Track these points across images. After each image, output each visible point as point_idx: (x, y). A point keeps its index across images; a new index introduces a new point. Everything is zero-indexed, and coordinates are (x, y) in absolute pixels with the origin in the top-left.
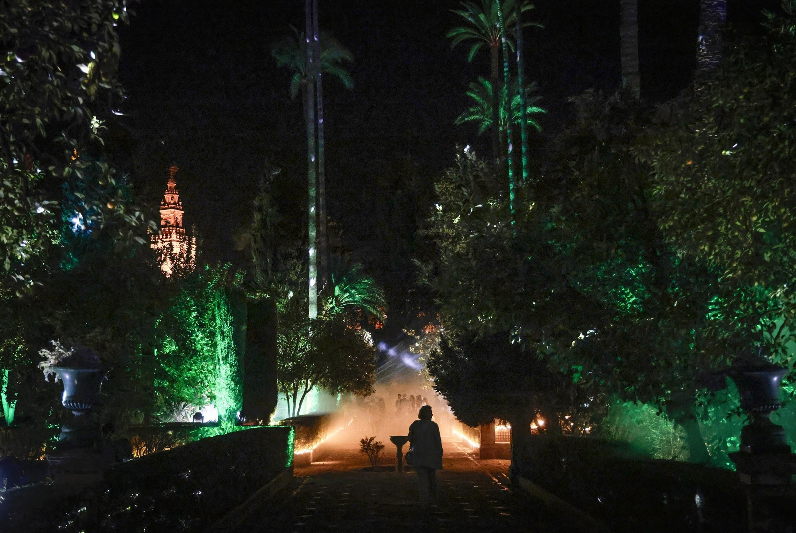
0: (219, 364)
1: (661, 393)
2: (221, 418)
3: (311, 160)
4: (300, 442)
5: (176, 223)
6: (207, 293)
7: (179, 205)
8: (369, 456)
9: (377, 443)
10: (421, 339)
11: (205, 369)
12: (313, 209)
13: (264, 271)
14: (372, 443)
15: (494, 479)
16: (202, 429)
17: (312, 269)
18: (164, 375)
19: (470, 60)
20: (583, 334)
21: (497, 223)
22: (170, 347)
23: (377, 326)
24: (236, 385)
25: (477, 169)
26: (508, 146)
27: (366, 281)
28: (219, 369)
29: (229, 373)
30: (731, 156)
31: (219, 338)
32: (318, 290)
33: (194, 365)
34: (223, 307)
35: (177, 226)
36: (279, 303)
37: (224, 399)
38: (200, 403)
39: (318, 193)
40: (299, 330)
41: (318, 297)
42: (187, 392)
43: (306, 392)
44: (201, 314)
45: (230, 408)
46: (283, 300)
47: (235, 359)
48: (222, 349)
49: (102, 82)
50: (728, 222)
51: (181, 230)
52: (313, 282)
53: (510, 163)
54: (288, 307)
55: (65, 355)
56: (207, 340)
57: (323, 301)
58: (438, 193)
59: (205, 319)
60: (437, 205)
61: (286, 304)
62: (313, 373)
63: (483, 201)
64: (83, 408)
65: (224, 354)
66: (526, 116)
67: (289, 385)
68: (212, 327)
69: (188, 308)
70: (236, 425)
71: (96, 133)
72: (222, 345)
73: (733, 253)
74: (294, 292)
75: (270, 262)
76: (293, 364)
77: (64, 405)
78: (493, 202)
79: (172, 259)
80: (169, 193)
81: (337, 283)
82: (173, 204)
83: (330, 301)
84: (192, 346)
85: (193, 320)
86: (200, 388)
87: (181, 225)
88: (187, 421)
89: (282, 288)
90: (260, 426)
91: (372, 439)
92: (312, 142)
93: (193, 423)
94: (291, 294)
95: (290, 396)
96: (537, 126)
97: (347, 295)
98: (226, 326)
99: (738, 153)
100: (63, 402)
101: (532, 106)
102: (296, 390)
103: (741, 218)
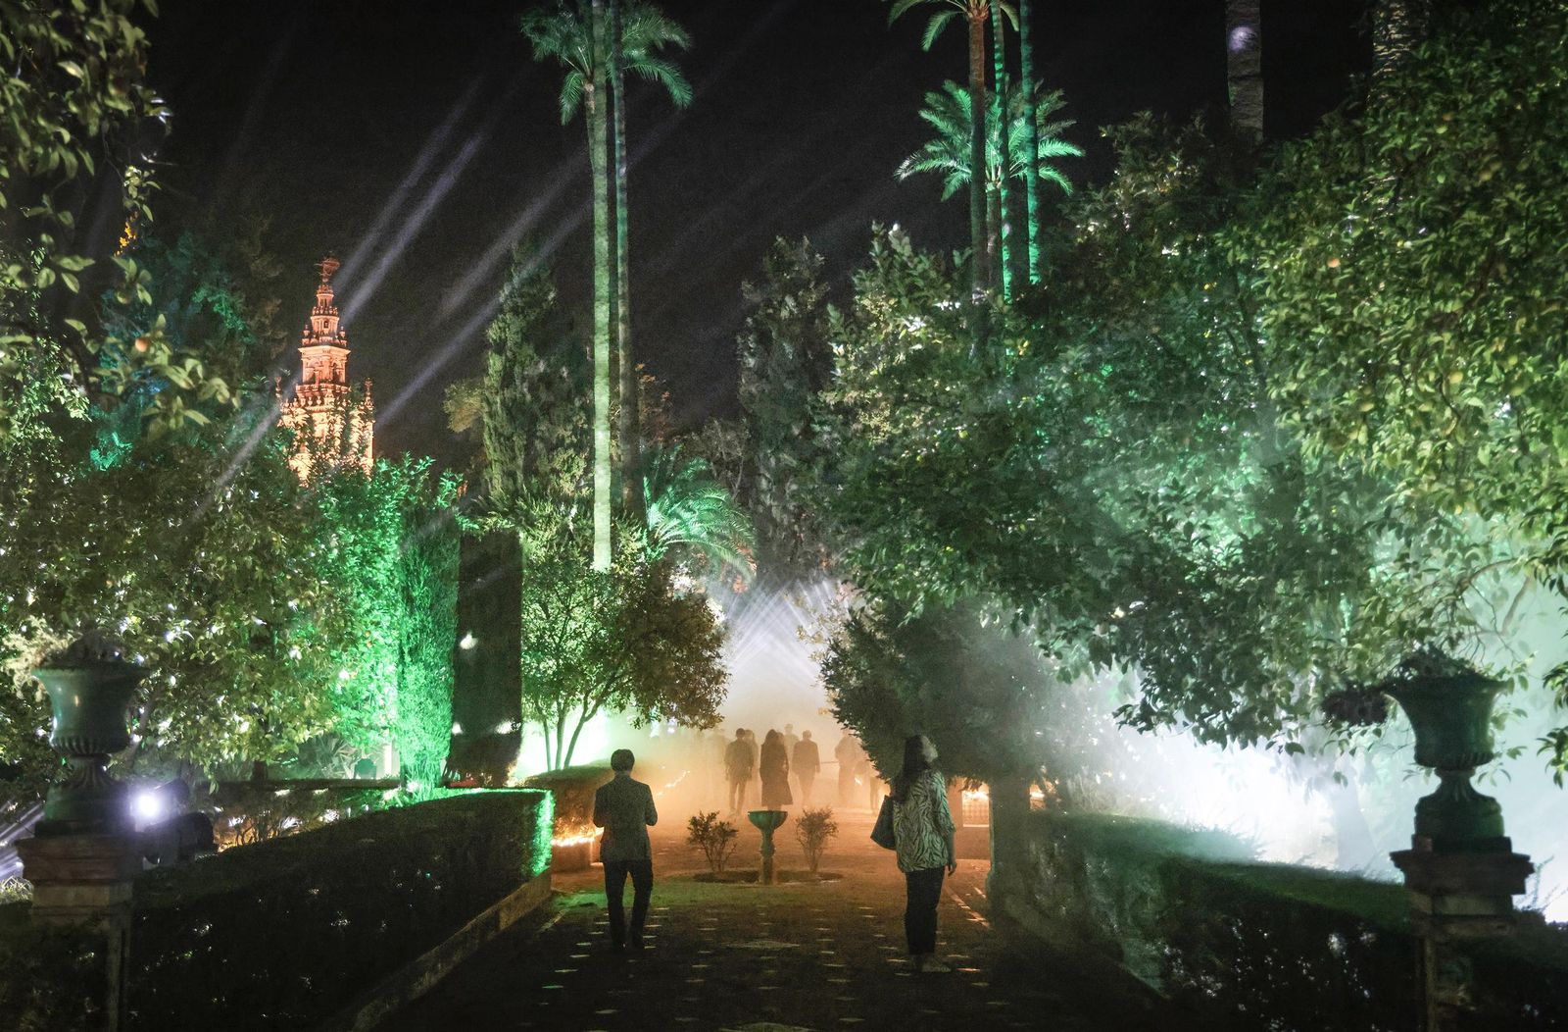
1: (1279, 726)
2: (406, 771)
4: (567, 820)
5: (335, 373)
6: (382, 518)
7: (340, 338)
8: (706, 849)
9: (722, 824)
11: (378, 672)
12: (602, 350)
13: (510, 475)
14: (713, 823)
15: (957, 899)
16: (368, 793)
17: (601, 470)
19: (927, 46)
20: (1122, 609)
21: (952, 382)
23: (736, 586)
25: (913, 273)
26: (1001, 226)
27: (714, 495)
30: (1414, 251)
35: (335, 380)
36: (534, 539)
37: (412, 733)
40: (569, 594)
41: (611, 528)
43: (584, 719)
45: (425, 752)
47: (436, 653)
49: (111, 98)
50: (1406, 384)
51: (343, 388)
53: (1005, 257)
54: (551, 547)
55: (57, 646)
57: (623, 534)
58: (833, 320)
59: (379, 569)
60: (834, 345)
61: (547, 541)
62: (598, 681)
64: (91, 752)
66: (1036, 163)
67: (549, 706)
70: (437, 786)
73: (1416, 446)
75: (521, 455)
76: (558, 663)
79: (313, 448)
80: (319, 314)
81: (654, 499)
82: (327, 335)
83: (637, 535)
84: (346, 625)
86: (366, 711)
87: (343, 378)
88: (344, 777)
90: (489, 787)
91: (712, 816)
92: (601, 212)
93: (354, 781)
95: (552, 727)
96: (1063, 182)
97: (674, 522)
98: (416, 586)
99: (1426, 244)
100: (50, 740)
101: (1054, 139)
102: (562, 713)
103: (1432, 378)
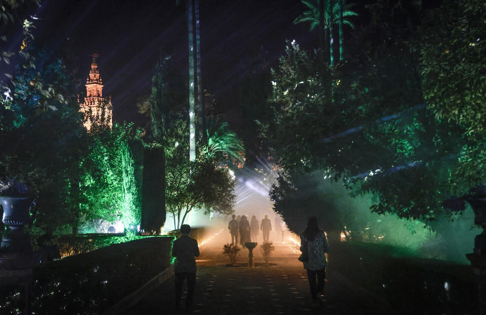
0: (124, 193)
1: (427, 212)
2: (126, 230)
3: (191, 49)
5: (98, 94)
6: (116, 143)
7: (100, 81)
8: (230, 256)
10: (267, 175)
11: (116, 196)
12: (192, 85)
13: (160, 128)
14: (232, 247)
16: (113, 238)
17: (192, 126)
18: (85, 200)
20: (373, 172)
21: (314, 95)
22: (90, 182)
23: (239, 166)
24: (136, 207)
25: (300, 57)
26: (330, 40)
27: (231, 135)
28: (124, 196)
29: (131, 199)
30: (475, 47)
31: (124, 175)
32: (196, 141)
33: (106, 193)
34: (127, 153)
35: (99, 96)
36: (169, 150)
37: (128, 217)
38: (112, 220)
39: (196, 73)
40: (181, 169)
41: (196, 146)
42: (102, 212)
43: (187, 212)
44: (111, 158)
45: (132, 224)
46: (172, 148)
47: (136, 190)
48: (126, 183)
50: (472, 94)
51: (101, 99)
52: (192, 136)
53: (331, 51)
54: (175, 153)
55: (4, 188)
56: (115, 176)
57: (200, 149)
58: (272, 74)
59: (115, 161)
60: (273, 82)
61: (173, 151)
62: (192, 199)
63: (305, 79)
64: (17, 224)
65: (128, 186)
66: (342, 18)
67: (175, 208)
68: (120, 167)
69: (102, 154)
70: (137, 235)
71: (27, 30)
72: (126, 180)
73: (475, 115)
74: (179, 142)
75: (164, 121)
76: (178, 193)
77: (4, 222)
78: (311, 80)
79: (92, 119)
80: (92, 73)
81: (211, 136)
82: (95, 80)
83: (205, 149)
84: (104, 180)
85: (106, 162)
86: (112, 210)
87: (101, 95)
88: (104, 233)
89: (171, 140)
90: (154, 235)
92: (191, 36)
93: (108, 234)
94: (177, 144)
95: (176, 215)
96: (351, 25)
97: (217, 144)
98: (129, 167)
99: (480, 44)
100: (3, 220)
101: (348, 10)
102: (180, 210)
103: (481, 91)
